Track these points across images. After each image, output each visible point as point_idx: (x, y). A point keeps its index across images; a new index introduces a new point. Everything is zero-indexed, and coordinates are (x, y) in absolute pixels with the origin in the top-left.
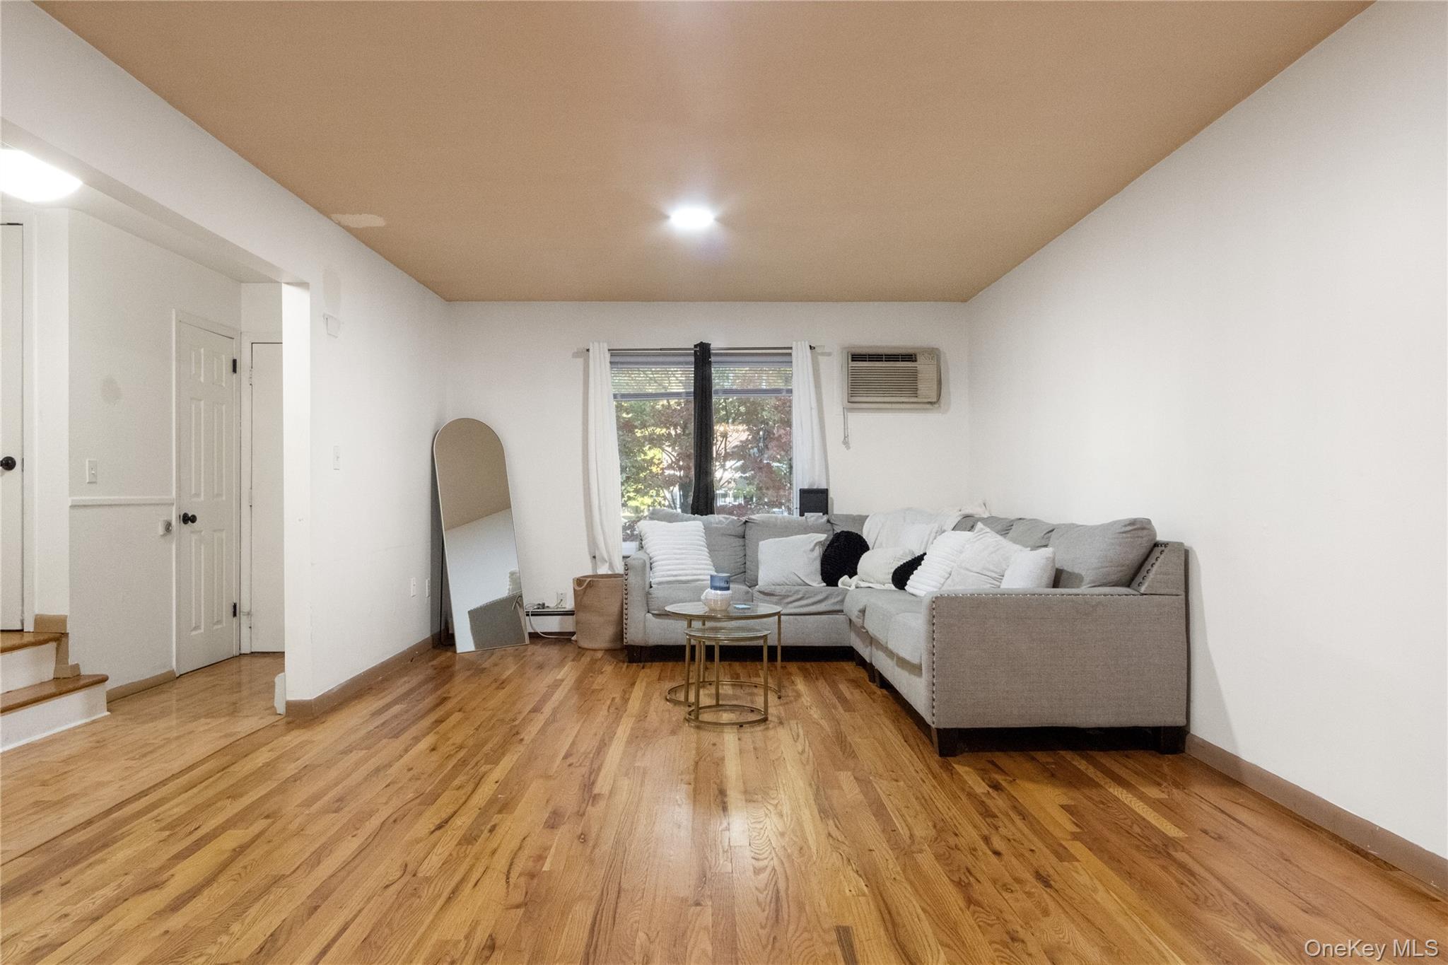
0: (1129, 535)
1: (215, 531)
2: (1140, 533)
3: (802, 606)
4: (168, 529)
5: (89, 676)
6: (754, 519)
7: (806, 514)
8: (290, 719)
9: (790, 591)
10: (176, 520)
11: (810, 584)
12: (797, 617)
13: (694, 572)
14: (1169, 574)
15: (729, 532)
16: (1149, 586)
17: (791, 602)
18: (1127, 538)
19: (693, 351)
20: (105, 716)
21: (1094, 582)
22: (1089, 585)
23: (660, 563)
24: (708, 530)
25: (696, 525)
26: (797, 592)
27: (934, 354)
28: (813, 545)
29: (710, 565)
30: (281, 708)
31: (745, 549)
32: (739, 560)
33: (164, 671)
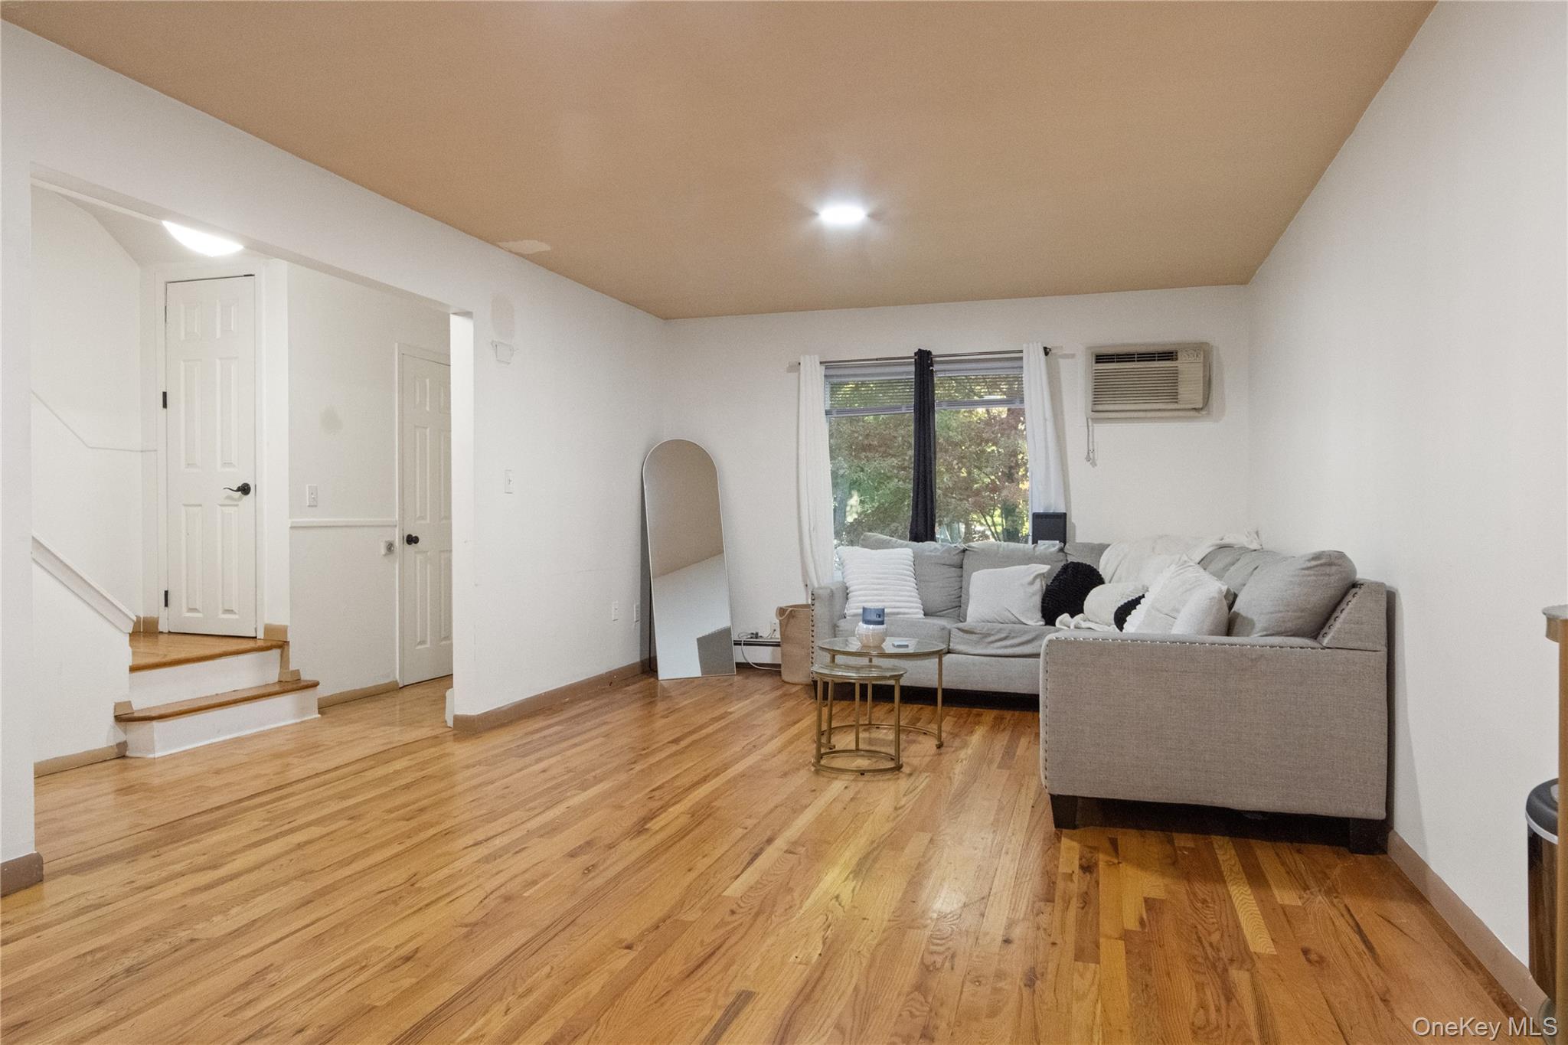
0: (1312, 572)
1: (441, 551)
2: (1328, 570)
3: (1006, 647)
4: (390, 549)
5: (306, 681)
6: (973, 547)
7: (1039, 541)
8: (455, 732)
9: (993, 630)
10: (399, 541)
11: (1025, 622)
12: (1000, 659)
13: (898, 604)
14: (1362, 624)
15: (943, 562)
16: (1333, 637)
17: (993, 642)
18: (1309, 575)
19: (913, 360)
20: (315, 718)
21: (1266, 629)
22: (1260, 634)
23: (854, 593)
24: (918, 560)
25: (904, 553)
26: (1000, 631)
27: (1203, 351)
28: (1032, 577)
29: (916, 597)
30: (450, 723)
31: (961, 581)
32: (952, 593)
33: (387, 681)
